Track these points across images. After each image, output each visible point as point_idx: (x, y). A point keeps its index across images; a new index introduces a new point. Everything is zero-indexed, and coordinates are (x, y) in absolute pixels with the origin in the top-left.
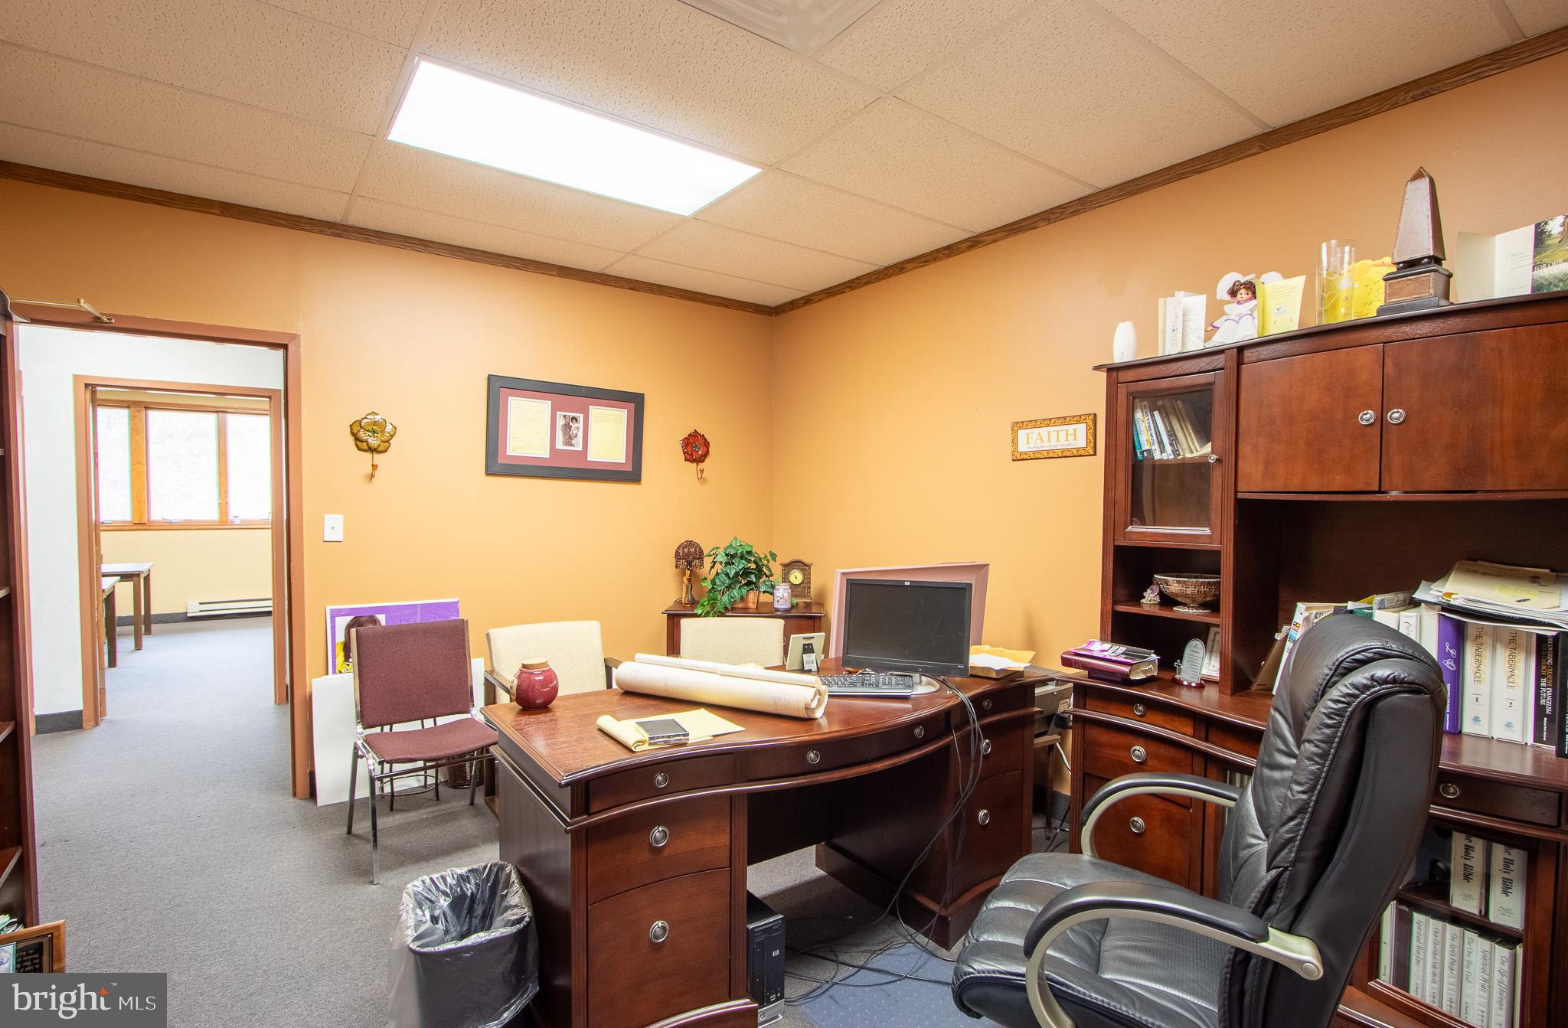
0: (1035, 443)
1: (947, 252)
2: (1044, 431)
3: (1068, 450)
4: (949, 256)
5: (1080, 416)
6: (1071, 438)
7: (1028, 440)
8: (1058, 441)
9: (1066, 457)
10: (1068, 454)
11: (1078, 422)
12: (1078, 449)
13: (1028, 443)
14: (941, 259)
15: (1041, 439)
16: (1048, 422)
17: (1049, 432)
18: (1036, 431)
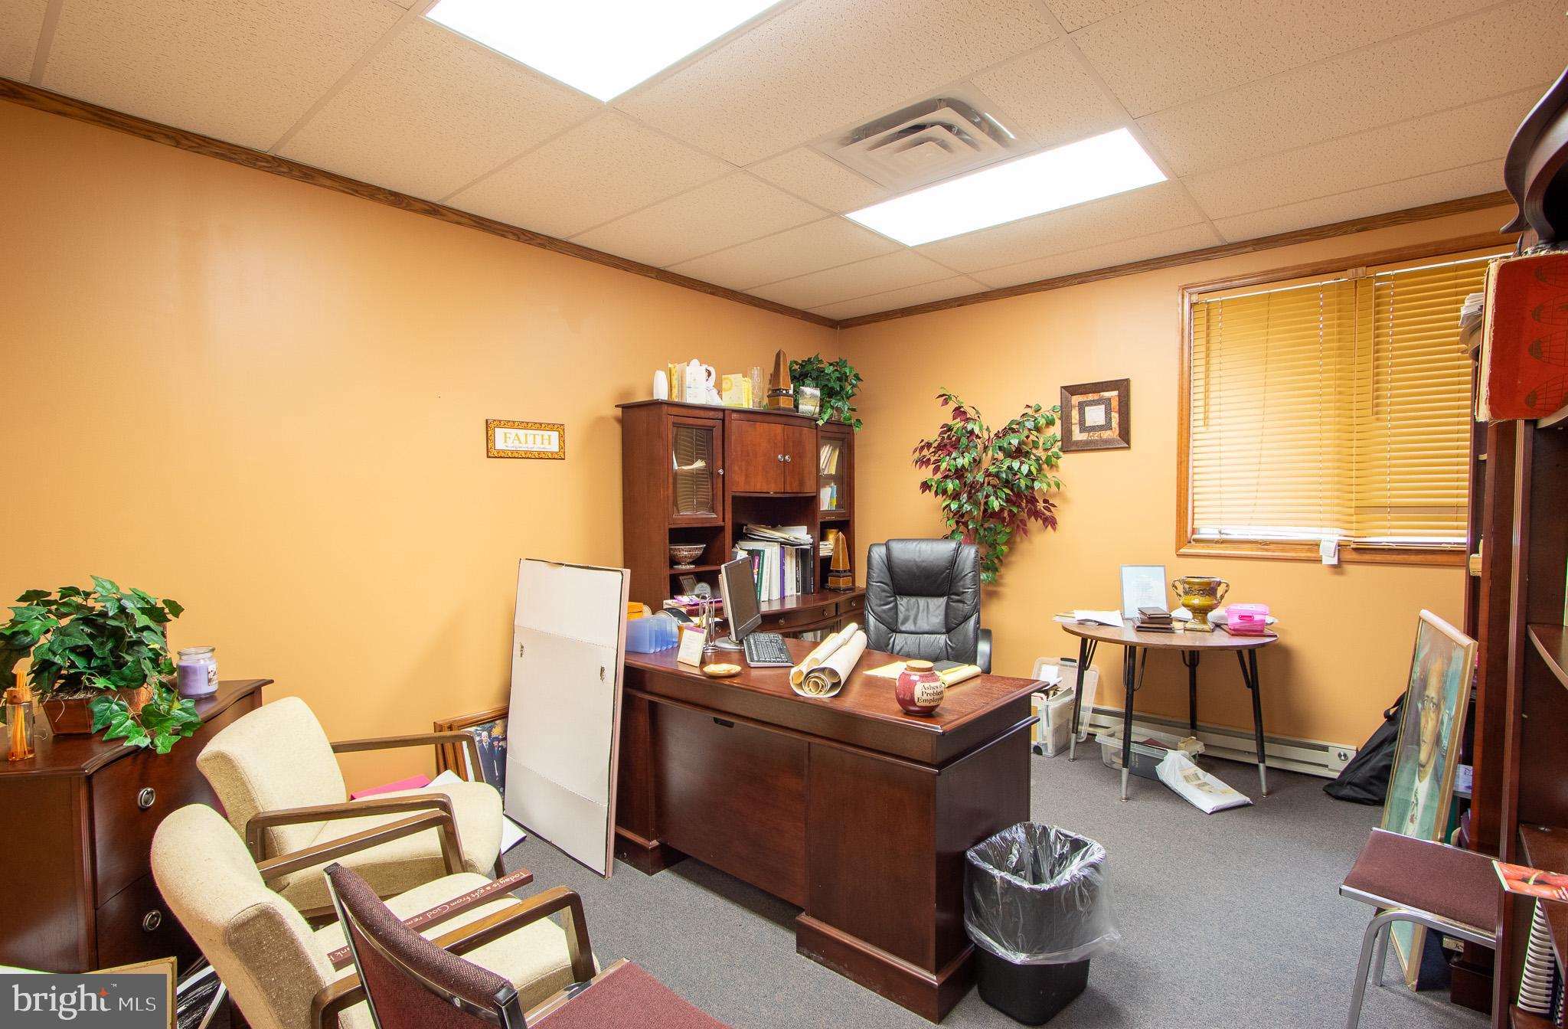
0: (513, 443)
1: (393, 198)
2: (521, 433)
3: (544, 453)
4: (393, 204)
5: (554, 425)
6: (546, 442)
7: (504, 440)
8: (534, 443)
9: (541, 458)
10: (544, 456)
11: (552, 430)
12: (552, 453)
13: (505, 442)
14: (380, 201)
15: (519, 439)
16: (525, 425)
17: (526, 435)
18: (514, 431)
